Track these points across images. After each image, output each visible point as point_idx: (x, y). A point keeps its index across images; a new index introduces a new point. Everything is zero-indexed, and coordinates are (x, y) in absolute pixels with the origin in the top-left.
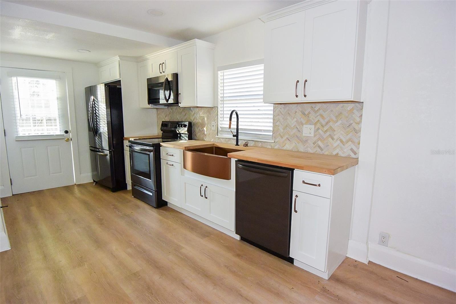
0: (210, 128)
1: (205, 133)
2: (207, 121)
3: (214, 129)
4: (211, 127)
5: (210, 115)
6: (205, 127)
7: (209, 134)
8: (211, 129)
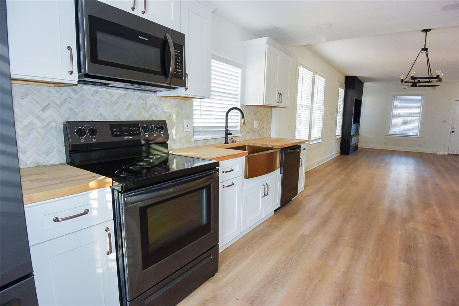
0: (182, 128)
1: (174, 137)
2: (176, 118)
3: (189, 130)
4: (184, 127)
5: (182, 111)
6: (173, 129)
7: (181, 138)
8: (183, 130)
